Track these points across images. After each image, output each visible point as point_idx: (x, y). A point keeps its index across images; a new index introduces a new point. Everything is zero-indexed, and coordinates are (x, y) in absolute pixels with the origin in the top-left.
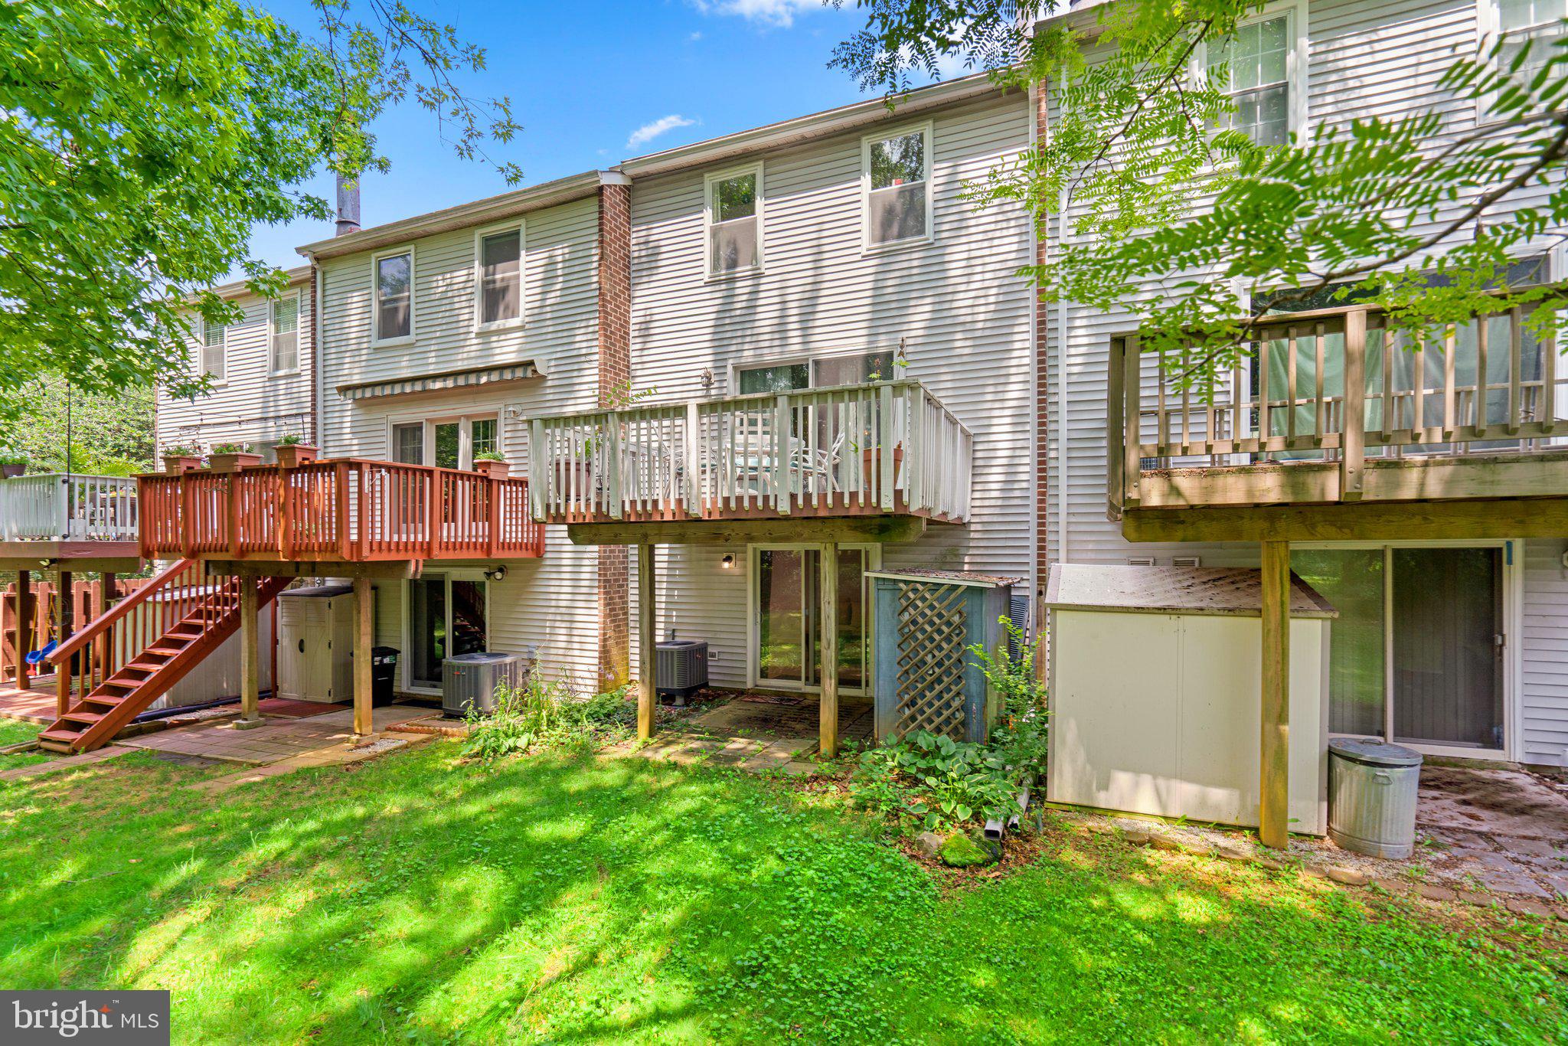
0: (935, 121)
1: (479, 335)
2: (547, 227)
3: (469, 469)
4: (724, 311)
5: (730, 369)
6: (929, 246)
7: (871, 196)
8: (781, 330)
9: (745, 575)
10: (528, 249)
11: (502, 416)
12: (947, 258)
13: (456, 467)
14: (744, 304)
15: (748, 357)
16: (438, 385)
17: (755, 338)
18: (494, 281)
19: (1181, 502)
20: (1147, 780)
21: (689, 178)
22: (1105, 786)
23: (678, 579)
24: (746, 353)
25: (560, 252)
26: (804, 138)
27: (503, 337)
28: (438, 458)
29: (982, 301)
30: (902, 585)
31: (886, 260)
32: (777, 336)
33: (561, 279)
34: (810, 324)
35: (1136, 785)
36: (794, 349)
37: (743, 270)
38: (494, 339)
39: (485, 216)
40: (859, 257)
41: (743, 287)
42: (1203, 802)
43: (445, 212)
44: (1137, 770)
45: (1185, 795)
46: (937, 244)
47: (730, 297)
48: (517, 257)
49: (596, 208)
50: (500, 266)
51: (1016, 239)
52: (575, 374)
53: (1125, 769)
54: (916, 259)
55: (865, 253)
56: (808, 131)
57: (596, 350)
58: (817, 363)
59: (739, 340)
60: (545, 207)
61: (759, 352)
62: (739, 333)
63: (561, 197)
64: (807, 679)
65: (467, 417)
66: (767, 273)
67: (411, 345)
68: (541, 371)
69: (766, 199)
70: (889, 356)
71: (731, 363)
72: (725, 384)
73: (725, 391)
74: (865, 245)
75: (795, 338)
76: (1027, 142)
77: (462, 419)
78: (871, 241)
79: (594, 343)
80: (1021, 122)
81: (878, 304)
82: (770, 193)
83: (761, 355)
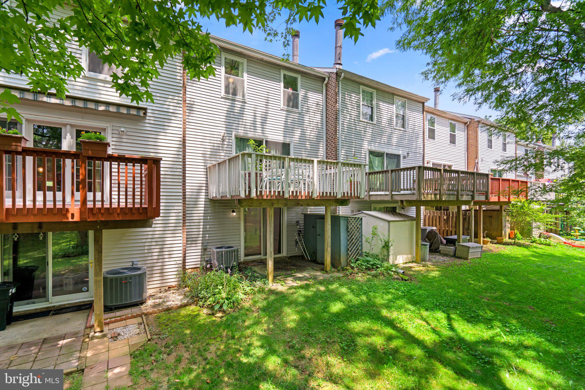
0: (302, 76)
4: (230, 111)
5: (233, 136)
6: (299, 114)
7: (283, 90)
8: (254, 126)
9: (240, 218)
11: (110, 131)
12: (304, 119)
15: (241, 133)
17: (243, 126)
20: (402, 255)
23: (209, 221)
24: (240, 131)
26: (262, 59)
29: (312, 134)
30: (349, 218)
31: (288, 113)
36: (258, 134)
37: (239, 98)
40: (279, 109)
41: (238, 105)
46: (302, 114)
47: (233, 106)
54: (296, 116)
55: (282, 108)
57: (181, 112)
58: (266, 141)
59: (237, 125)
61: (245, 132)
62: (237, 122)
64: (263, 254)
66: (248, 102)
68: (148, 114)
69: (248, 74)
70: (289, 144)
71: (234, 133)
72: (231, 141)
73: (231, 144)
74: (282, 106)
75: (259, 130)
76: (323, 94)
77: (68, 126)
78: (284, 105)
79: (178, 108)
80: (321, 88)
81: (286, 127)
82: (249, 73)
83: (247, 133)
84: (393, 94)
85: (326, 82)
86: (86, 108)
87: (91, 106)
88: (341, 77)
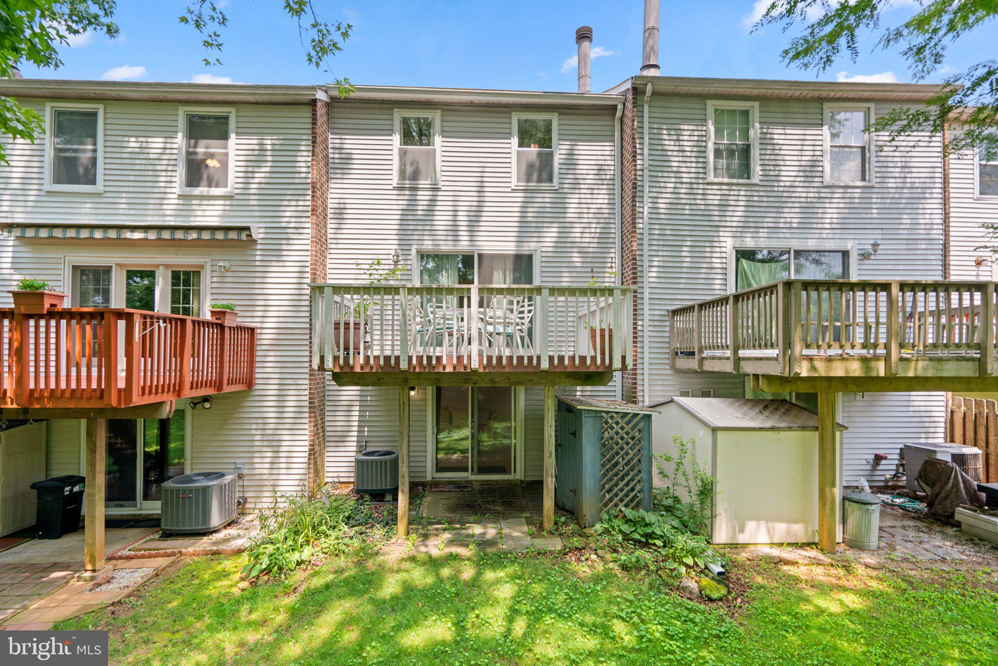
0: (560, 114)
1: (181, 197)
2: (260, 119)
3: (168, 312)
4: (409, 210)
5: (414, 252)
6: (556, 191)
7: (518, 152)
8: (454, 230)
9: (425, 400)
10: (237, 134)
11: (208, 268)
12: (567, 201)
13: (153, 309)
14: (425, 208)
15: (428, 245)
16: (138, 235)
17: (433, 233)
18: (195, 153)
19: (817, 375)
20: (763, 523)
21: (380, 109)
22: (742, 530)
23: (369, 403)
24: (426, 242)
25: (268, 143)
26: (472, 102)
27: (205, 202)
28: (128, 300)
29: (587, 230)
30: (603, 414)
31: (529, 195)
32: (450, 233)
33: (269, 164)
34: (476, 229)
35: (758, 527)
36: (464, 245)
37: (424, 183)
38: (195, 202)
39: (193, 97)
40: (509, 190)
41: (423, 196)
42: (788, 532)
43: (150, 85)
44: (757, 519)
45: (781, 530)
46: (560, 191)
47: (413, 201)
48: (225, 137)
49: (310, 115)
50: (203, 142)
51: (607, 197)
52: (284, 242)
53: (752, 519)
54: (547, 198)
55: (514, 187)
56: (476, 99)
57: (309, 225)
58: (480, 256)
59: (420, 233)
60: (256, 103)
61: (436, 243)
62: (420, 228)
63: (275, 99)
64: (472, 471)
65: (167, 266)
66: (443, 188)
67: (98, 195)
68: (254, 236)
69: (443, 137)
70: (530, 257)
71: (414, 248)
72: (409, 262)
73: (409, 267)
74: (514, 183)
75: (464, 237)
76: (613, 141)
77: (161, 267)
78: (518, 181)
79: (303, 220)
80: (609, 128)
81: (523, 222)
82: (444, 134)
83: (438, 245)
84: (821, 100)
85: (619, 114)
86: (174, 240)
87: (179, 235)
88: (644, 93)
